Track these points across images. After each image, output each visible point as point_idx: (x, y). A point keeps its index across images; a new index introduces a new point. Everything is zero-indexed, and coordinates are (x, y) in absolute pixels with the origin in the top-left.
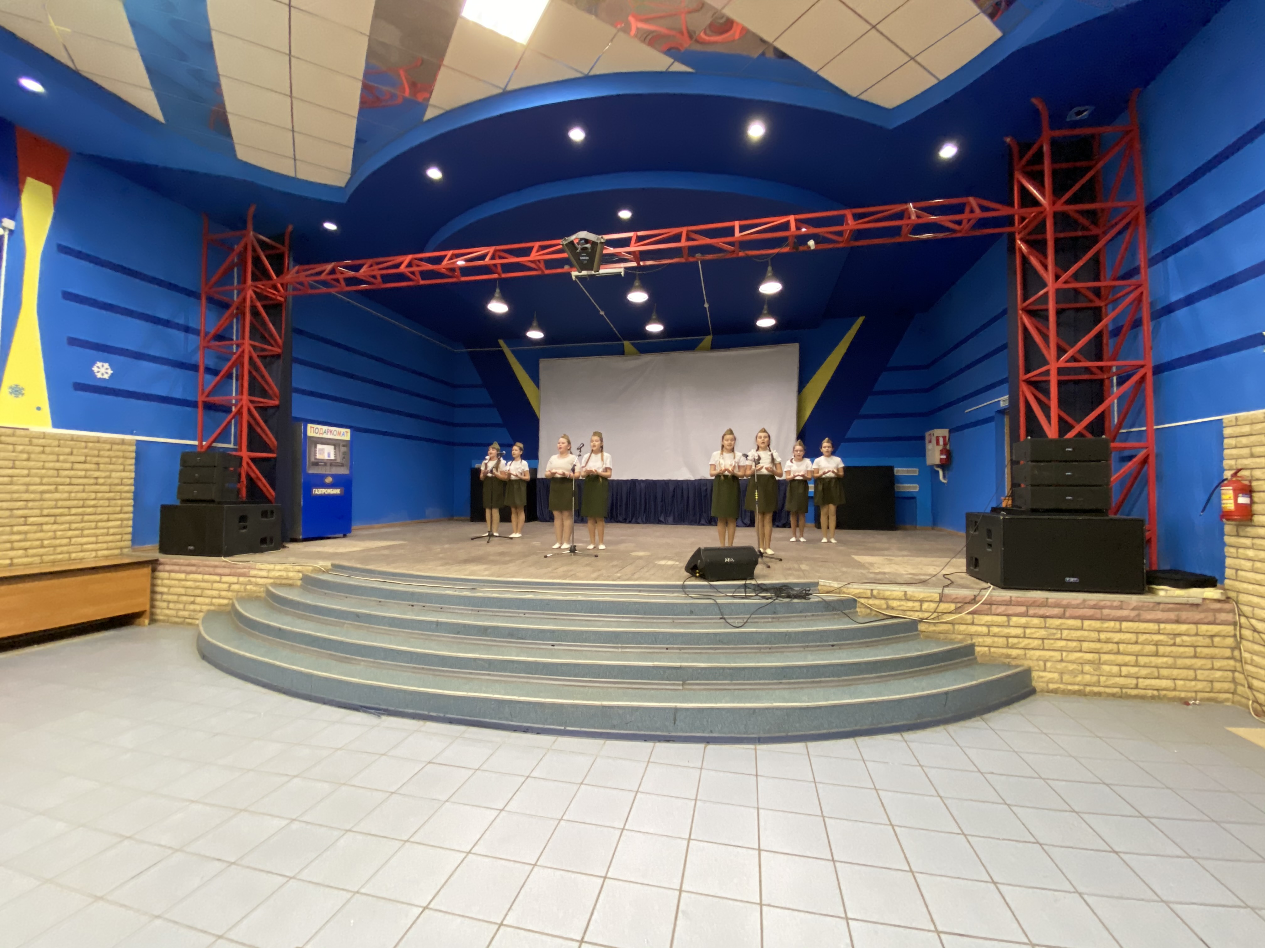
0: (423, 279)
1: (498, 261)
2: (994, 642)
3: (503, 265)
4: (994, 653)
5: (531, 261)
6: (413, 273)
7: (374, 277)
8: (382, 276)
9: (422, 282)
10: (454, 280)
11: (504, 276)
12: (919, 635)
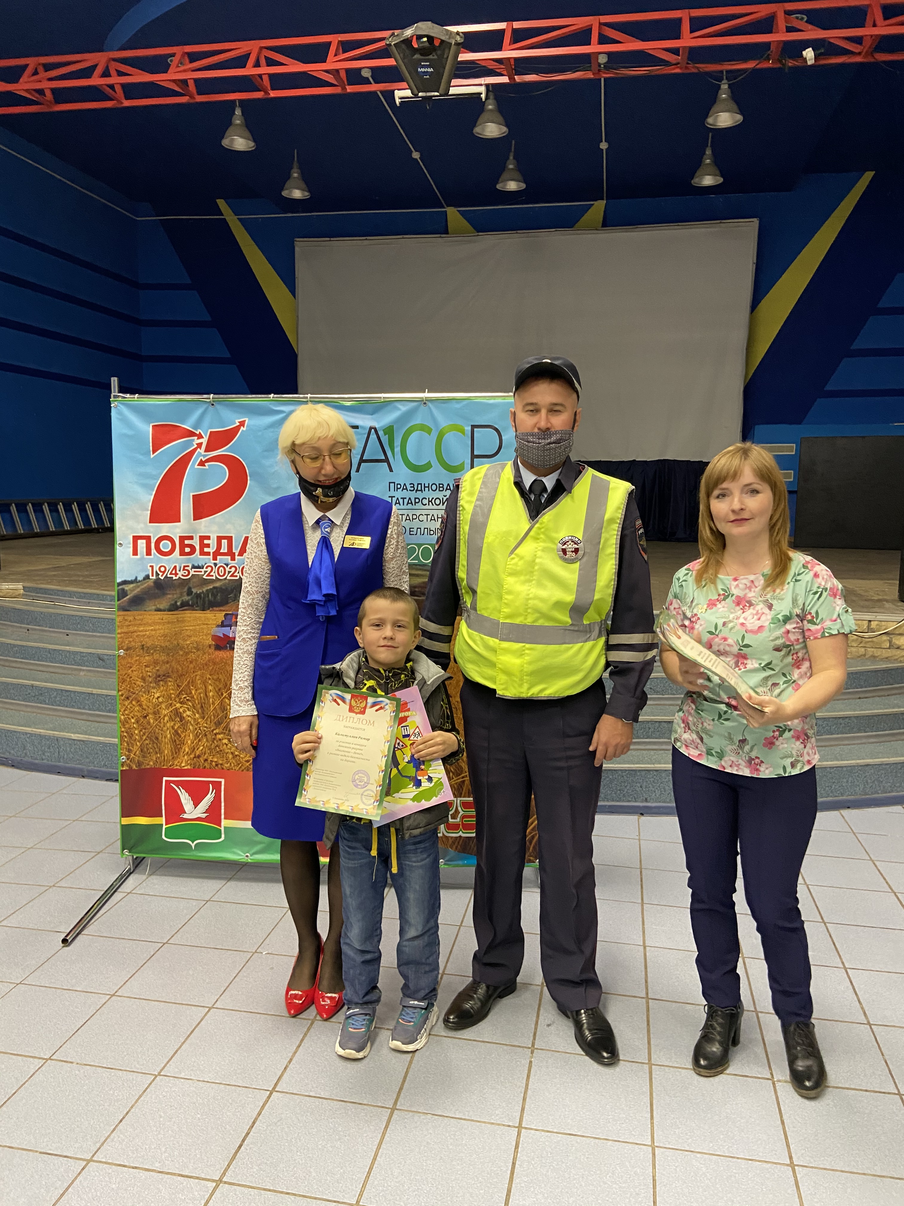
0: (127, 98)
1: (264, 70)
3: (272, 77)
5: (327, 71)
6: (112, 87)
7: (41, 92)
8: (54, 91)
9: (127, 103)
10: (184, 100)
11: (273, 94)
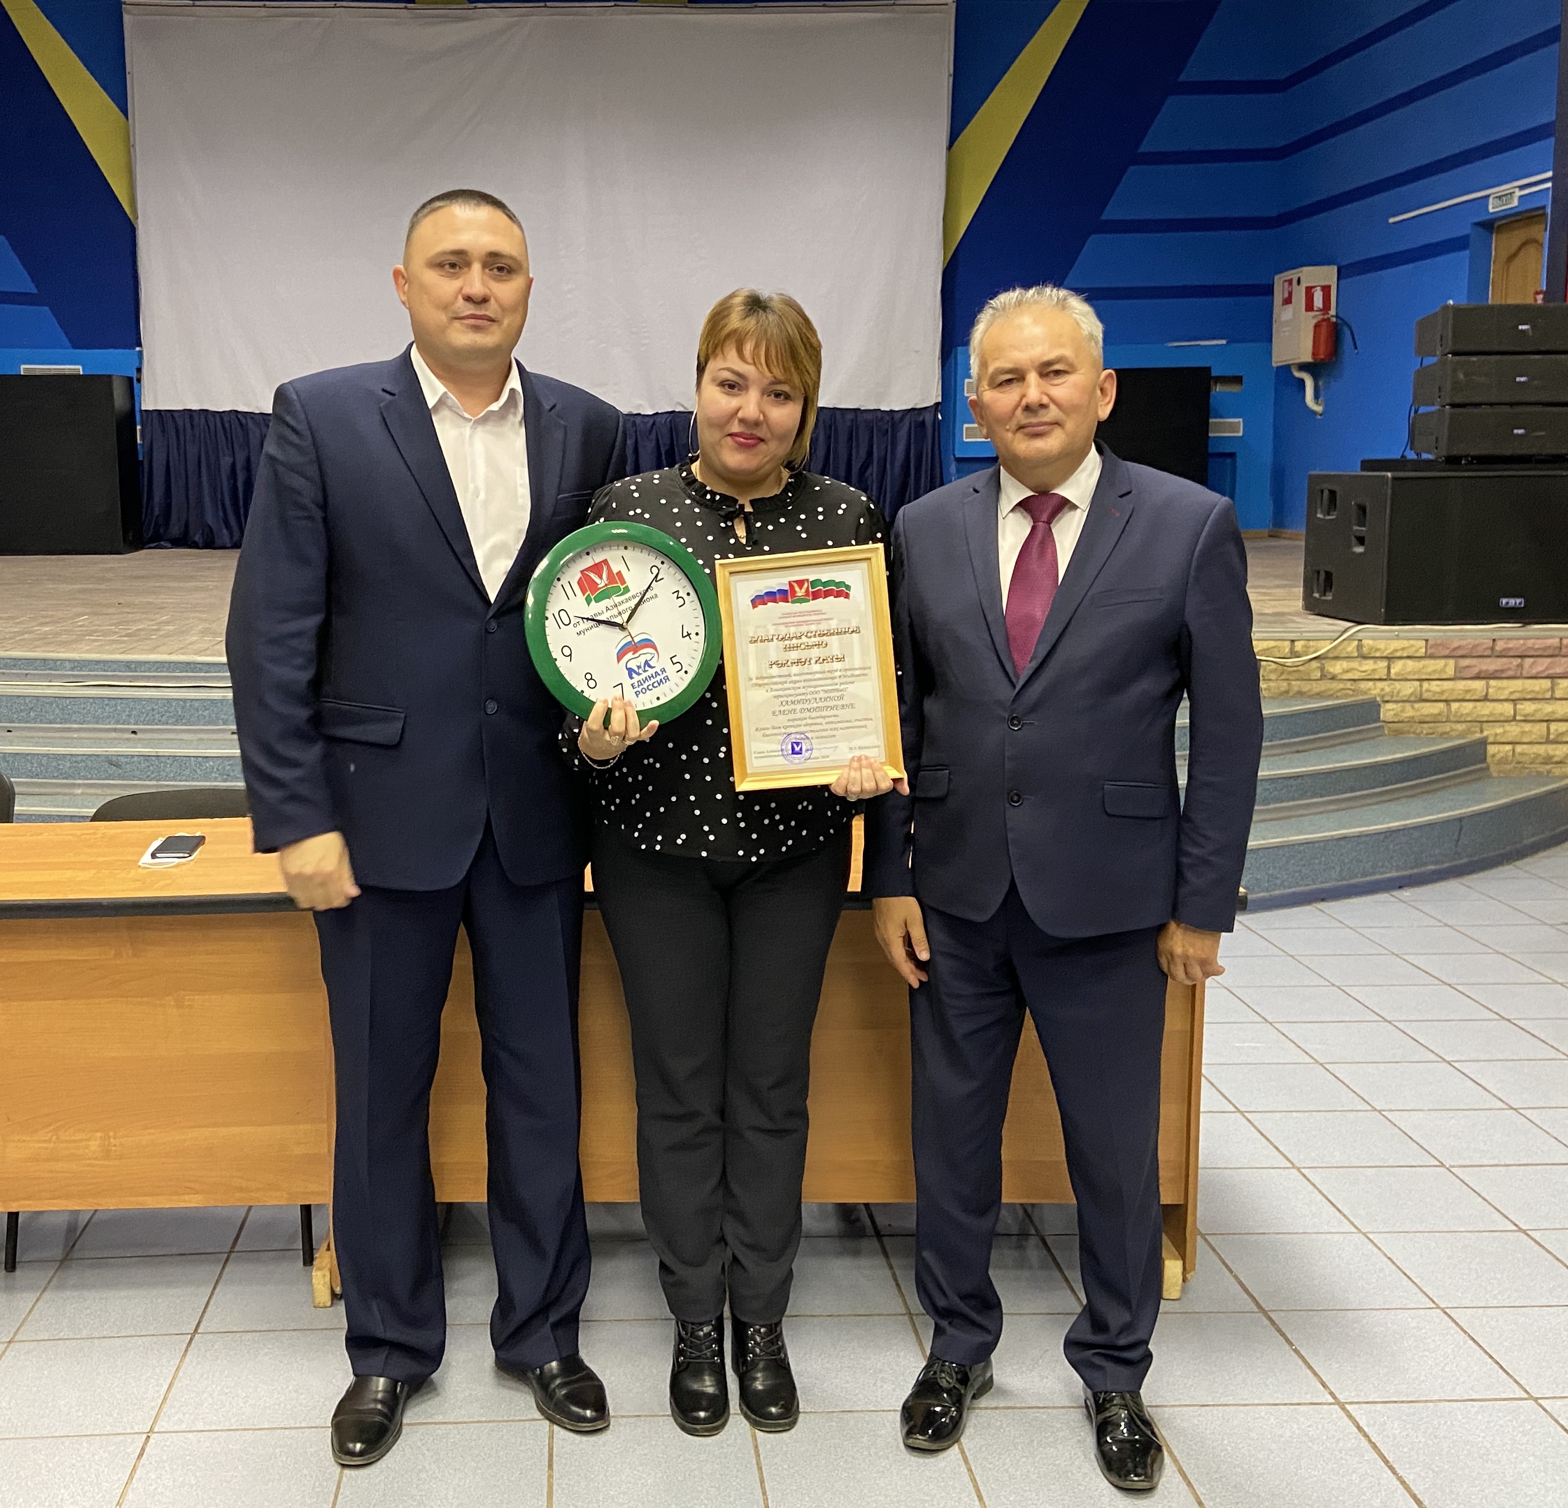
2: (1523, 733)
4: (1521, 754)
12: (1383, 727)
